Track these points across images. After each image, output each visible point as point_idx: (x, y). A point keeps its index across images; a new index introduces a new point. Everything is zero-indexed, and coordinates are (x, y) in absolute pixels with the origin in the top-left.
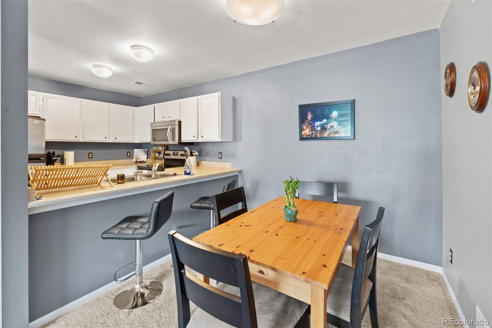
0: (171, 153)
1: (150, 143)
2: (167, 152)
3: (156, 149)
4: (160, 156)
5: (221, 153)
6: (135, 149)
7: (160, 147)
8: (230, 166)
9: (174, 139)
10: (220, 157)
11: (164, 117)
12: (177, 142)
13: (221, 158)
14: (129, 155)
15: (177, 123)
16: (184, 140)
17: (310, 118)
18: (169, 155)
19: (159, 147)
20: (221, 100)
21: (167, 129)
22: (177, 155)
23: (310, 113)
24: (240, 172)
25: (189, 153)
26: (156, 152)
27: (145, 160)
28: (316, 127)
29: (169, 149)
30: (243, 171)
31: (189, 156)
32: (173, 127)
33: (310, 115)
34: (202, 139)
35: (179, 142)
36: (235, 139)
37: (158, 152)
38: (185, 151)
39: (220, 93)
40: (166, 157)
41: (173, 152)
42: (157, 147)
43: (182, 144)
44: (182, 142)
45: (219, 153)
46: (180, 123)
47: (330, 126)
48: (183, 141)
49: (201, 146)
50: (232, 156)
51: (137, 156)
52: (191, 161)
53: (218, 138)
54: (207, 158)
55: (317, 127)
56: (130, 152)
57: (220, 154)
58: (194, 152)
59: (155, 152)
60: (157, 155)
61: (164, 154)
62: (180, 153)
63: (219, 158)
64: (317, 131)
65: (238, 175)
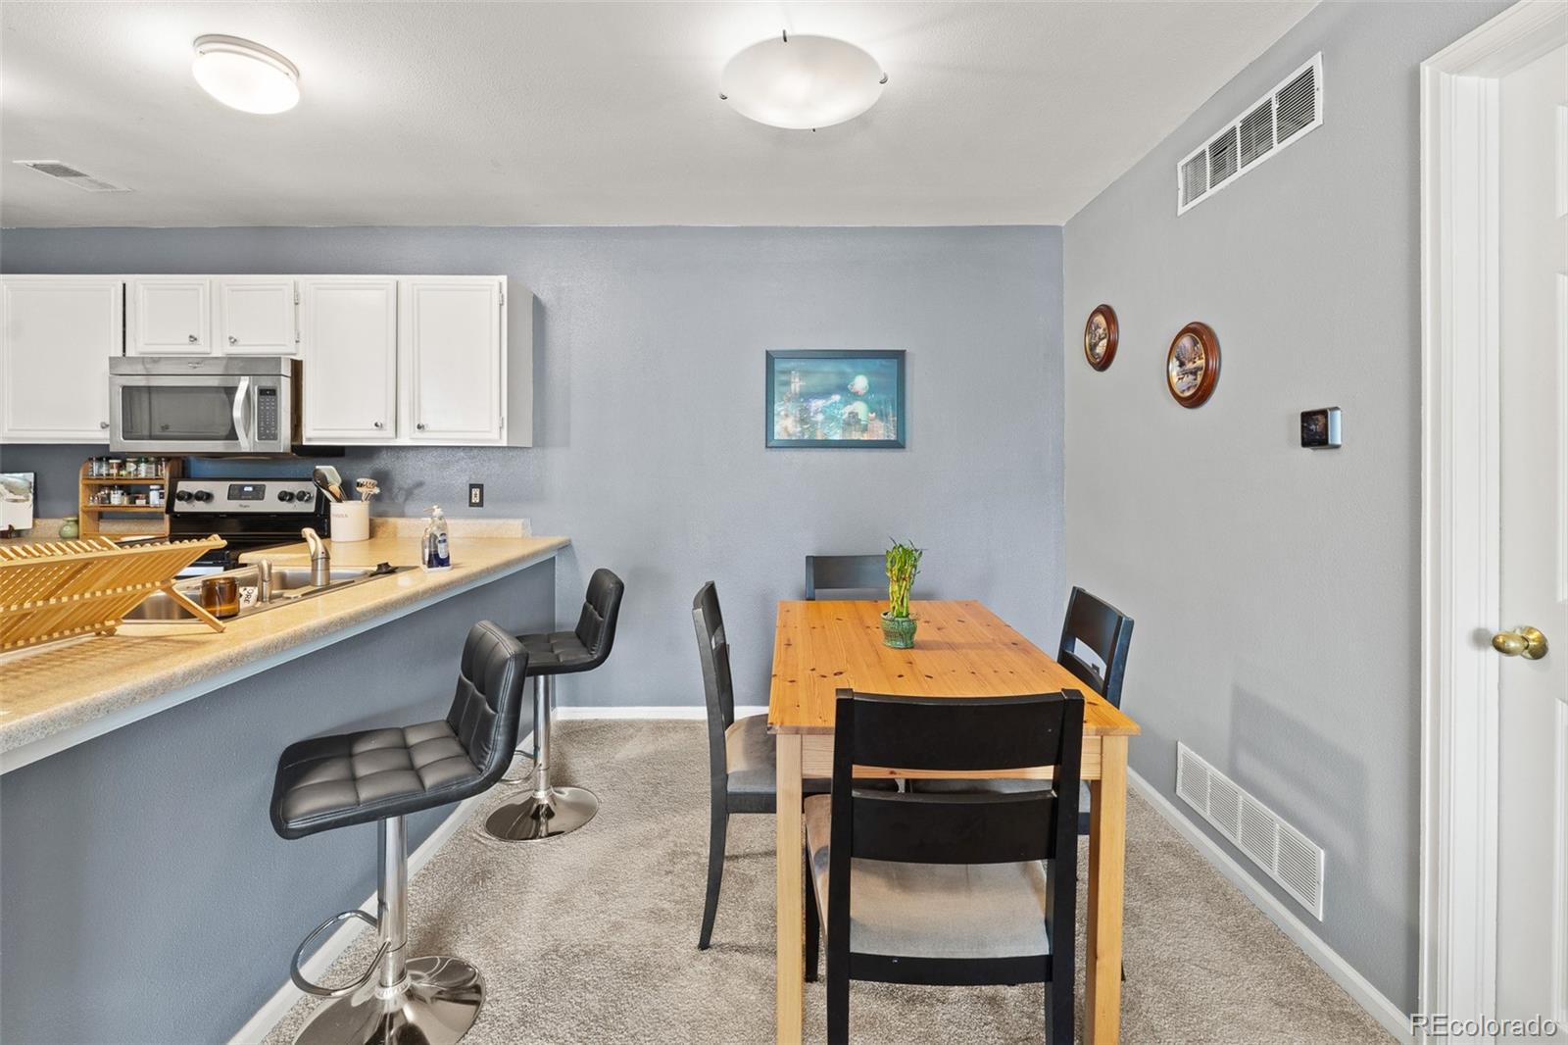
0: (220, 489)
1: (108, 446)
2: (183, 486)
3: (114, 471)
4: (141, 502)
5: (481, 487)
7: (137, 463)
8: (523, 529)
9: (267, 431)
10: (476, 500)
11: (193, 339)
12: (284, 441)
13: (480, 504)
15: (286, 369)
16: (312, 435)
17: (798, 390)
18: (207, 497)
19: (131, 467)
20: (508, 300)
21: (231, 391)
22: (258, 494)
23: (798, 374)
24: (564, 547)
25: (335, 487)
26: (112, 487)
27: (22, 525)
28: (812, 414)
29: (193, 472)
30: (574, 543)
31: (339, 500)
32: (267, 383)
33: (797, 380)
34: (418, 434)
35: (292, 447)
36: (540, 439)
37: (121, 487)
38: (323, 483)
39: (503, 279)
40: (180, 506)
41: (228, 484)
42: (122, 466)
43: (305, 453)
44: (305, 443)
45: (472, 486)
46: (297, 367)
47: (850, 413)
48: (309, 439)
49: (382, 463)
50: (523, 498)
52: (348, 517)
53: (495, 435)
54: (410, 508)
55: (816, 413)
57: (476, 491)
58: (361, 485)
59: (98, 486)
60: (117, 498)
61: (173, 496)
62: (273, 489)
63: (472, 504)
64: (817, 423)
65: (554, 558)
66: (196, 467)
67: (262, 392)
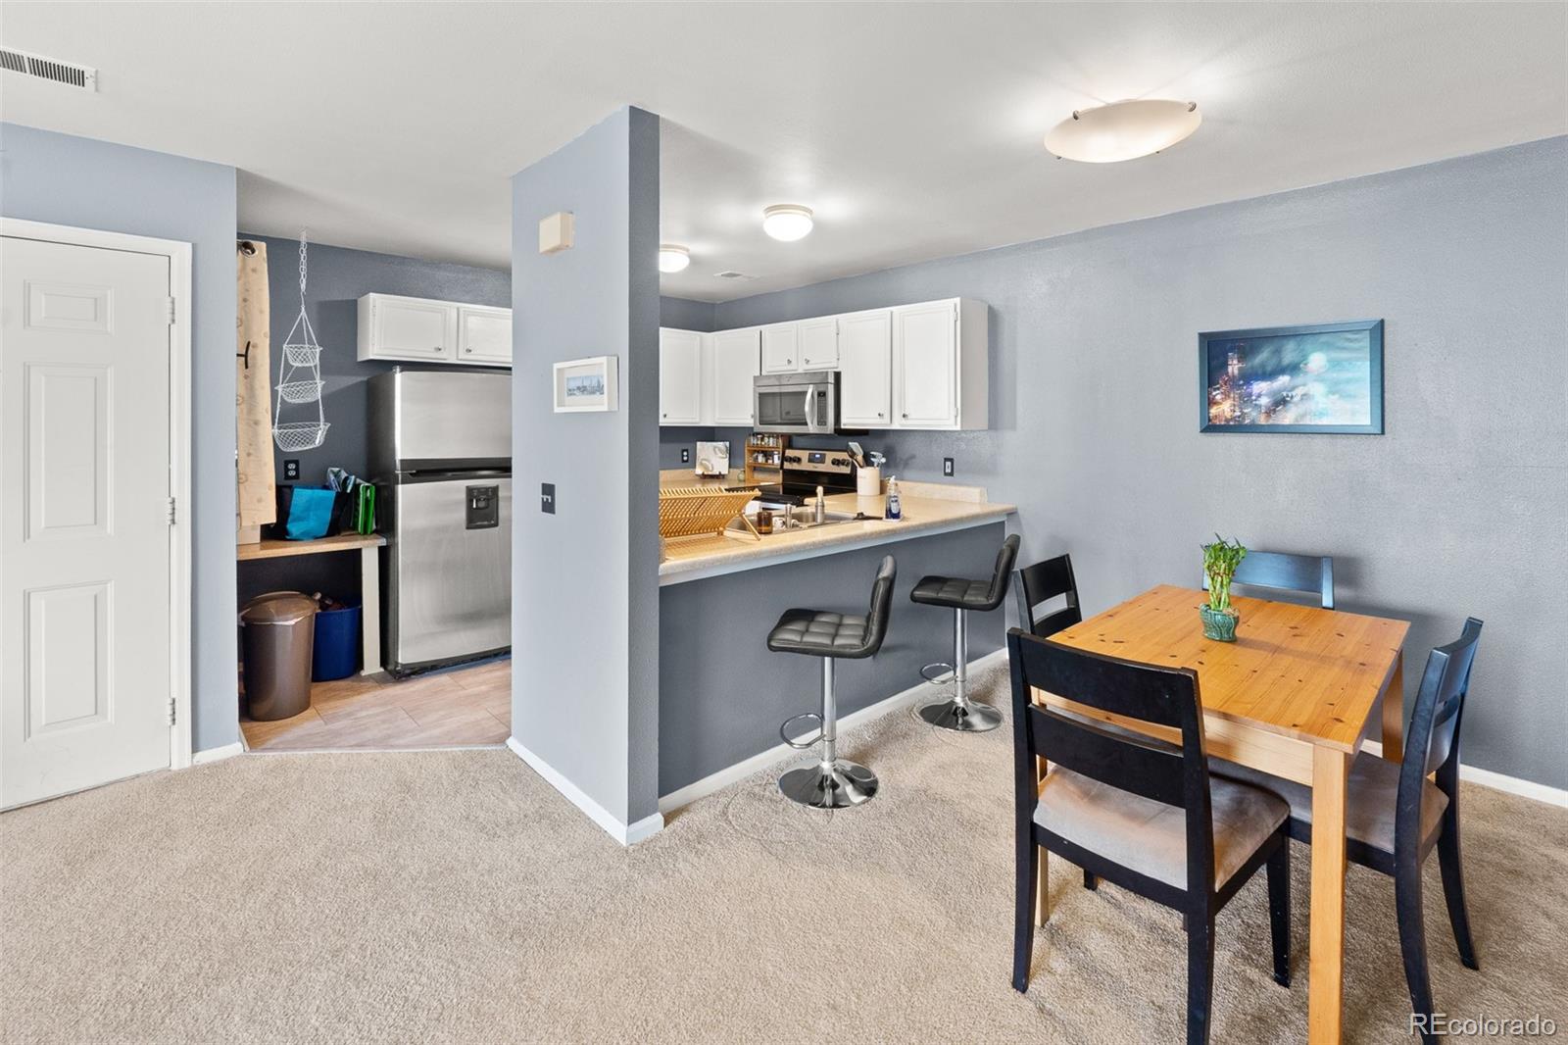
0: (804, 455)
1: (752, 428)
2: (789, 453)
3: (759, 442)
4: (770, 461)
5: (951, 460)
6: (698, 443)
7: (769, 437)
8: (981, 496)
9: (822, 421)
10: (948, 470)
11: (789, 362)
12: (830, 428)
13: (951, 474)
14: (685, 458)
15: (831, 379)
16: (848, 422)
17: (1236, 372)
18: (798, 460)
19: (766, 439)
20: (961, 316)
21: (804, 393)
22: (822, 460)
23: (1236, 356)
24: (1012, 514)
25: (860, 458)
26: (758, 452)
27: (725, 472)
28: (1254, 398)
29: (794, 444)
30: (1019, 511)
31: (861, 467)
32: (822, 389)
33: (1235, 362)
34: (904, 421)
35: (835, 430)
36: (995, 422)
37: (763, 452)
38: (853, 455)
39: (958, 300)
40: (787, 466)
41: (808, 452)
42: (762, 439)
43: (840, 432)
44: (842, 427)
45: (946, 460)
46: (838, 375)
47: (1303, 395)
48: (844, 425)
49: (889, 441)
50: (983, 470)
51: (705, 460)
52: (867, 478)
53: (952, 421)
54: (907, 474)
55: (1259, 396)
56: (687, 450)
57: (948, 464)
58: (874, 456)
59: (755, 451)
60: (761, 459)
61: (784, 459)
62: (830, 456)
63: (946, 474)
64: (1260, 406)
65: (1004, 522)
66: (796, 441)
67: (819, 394)
